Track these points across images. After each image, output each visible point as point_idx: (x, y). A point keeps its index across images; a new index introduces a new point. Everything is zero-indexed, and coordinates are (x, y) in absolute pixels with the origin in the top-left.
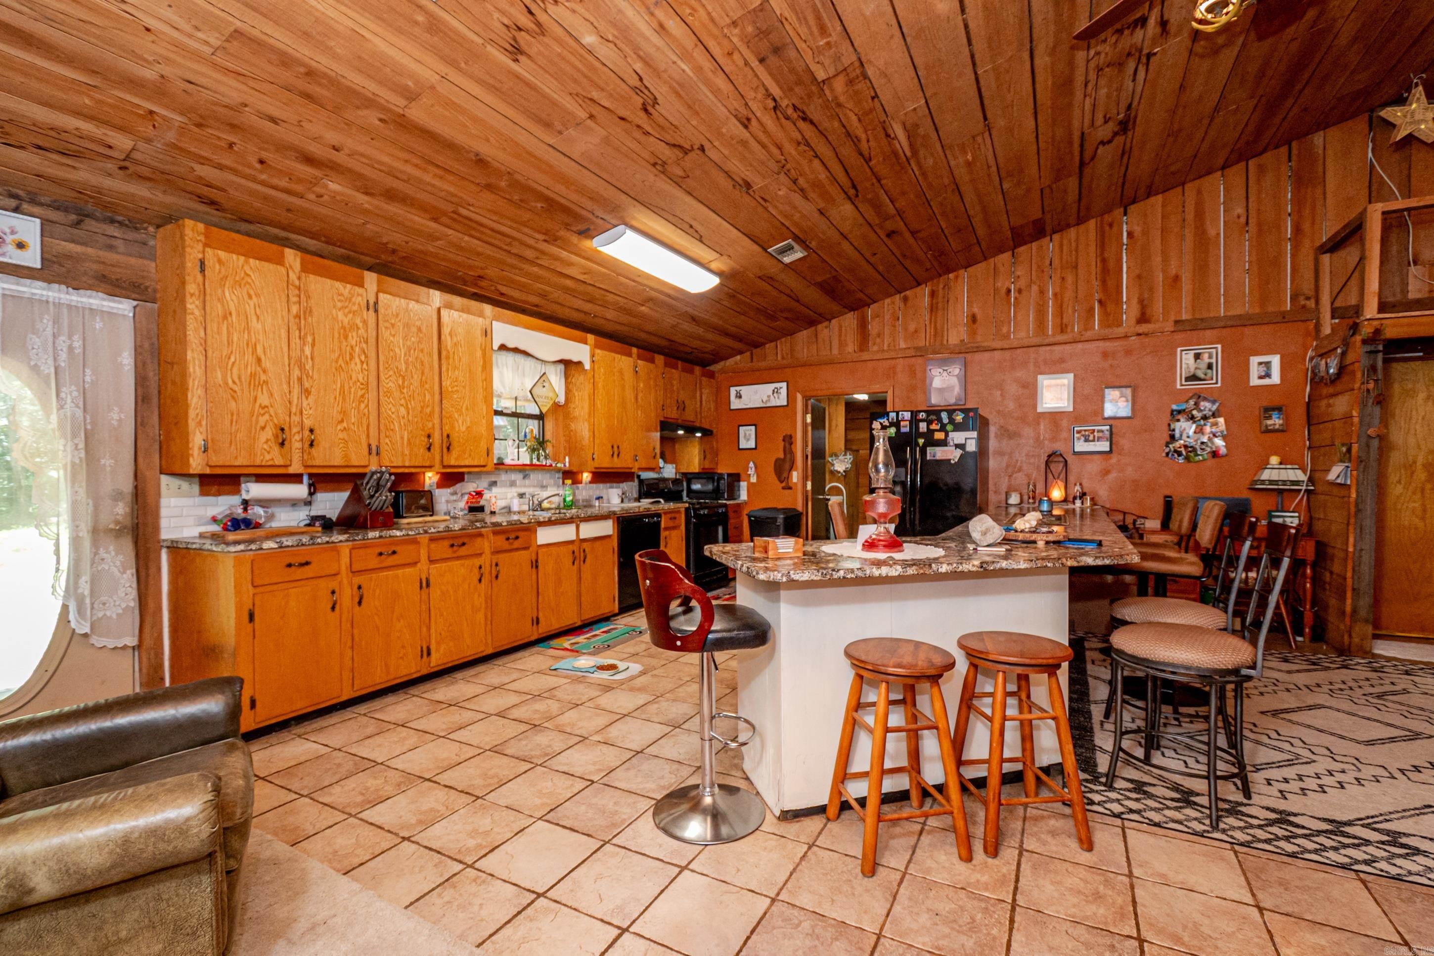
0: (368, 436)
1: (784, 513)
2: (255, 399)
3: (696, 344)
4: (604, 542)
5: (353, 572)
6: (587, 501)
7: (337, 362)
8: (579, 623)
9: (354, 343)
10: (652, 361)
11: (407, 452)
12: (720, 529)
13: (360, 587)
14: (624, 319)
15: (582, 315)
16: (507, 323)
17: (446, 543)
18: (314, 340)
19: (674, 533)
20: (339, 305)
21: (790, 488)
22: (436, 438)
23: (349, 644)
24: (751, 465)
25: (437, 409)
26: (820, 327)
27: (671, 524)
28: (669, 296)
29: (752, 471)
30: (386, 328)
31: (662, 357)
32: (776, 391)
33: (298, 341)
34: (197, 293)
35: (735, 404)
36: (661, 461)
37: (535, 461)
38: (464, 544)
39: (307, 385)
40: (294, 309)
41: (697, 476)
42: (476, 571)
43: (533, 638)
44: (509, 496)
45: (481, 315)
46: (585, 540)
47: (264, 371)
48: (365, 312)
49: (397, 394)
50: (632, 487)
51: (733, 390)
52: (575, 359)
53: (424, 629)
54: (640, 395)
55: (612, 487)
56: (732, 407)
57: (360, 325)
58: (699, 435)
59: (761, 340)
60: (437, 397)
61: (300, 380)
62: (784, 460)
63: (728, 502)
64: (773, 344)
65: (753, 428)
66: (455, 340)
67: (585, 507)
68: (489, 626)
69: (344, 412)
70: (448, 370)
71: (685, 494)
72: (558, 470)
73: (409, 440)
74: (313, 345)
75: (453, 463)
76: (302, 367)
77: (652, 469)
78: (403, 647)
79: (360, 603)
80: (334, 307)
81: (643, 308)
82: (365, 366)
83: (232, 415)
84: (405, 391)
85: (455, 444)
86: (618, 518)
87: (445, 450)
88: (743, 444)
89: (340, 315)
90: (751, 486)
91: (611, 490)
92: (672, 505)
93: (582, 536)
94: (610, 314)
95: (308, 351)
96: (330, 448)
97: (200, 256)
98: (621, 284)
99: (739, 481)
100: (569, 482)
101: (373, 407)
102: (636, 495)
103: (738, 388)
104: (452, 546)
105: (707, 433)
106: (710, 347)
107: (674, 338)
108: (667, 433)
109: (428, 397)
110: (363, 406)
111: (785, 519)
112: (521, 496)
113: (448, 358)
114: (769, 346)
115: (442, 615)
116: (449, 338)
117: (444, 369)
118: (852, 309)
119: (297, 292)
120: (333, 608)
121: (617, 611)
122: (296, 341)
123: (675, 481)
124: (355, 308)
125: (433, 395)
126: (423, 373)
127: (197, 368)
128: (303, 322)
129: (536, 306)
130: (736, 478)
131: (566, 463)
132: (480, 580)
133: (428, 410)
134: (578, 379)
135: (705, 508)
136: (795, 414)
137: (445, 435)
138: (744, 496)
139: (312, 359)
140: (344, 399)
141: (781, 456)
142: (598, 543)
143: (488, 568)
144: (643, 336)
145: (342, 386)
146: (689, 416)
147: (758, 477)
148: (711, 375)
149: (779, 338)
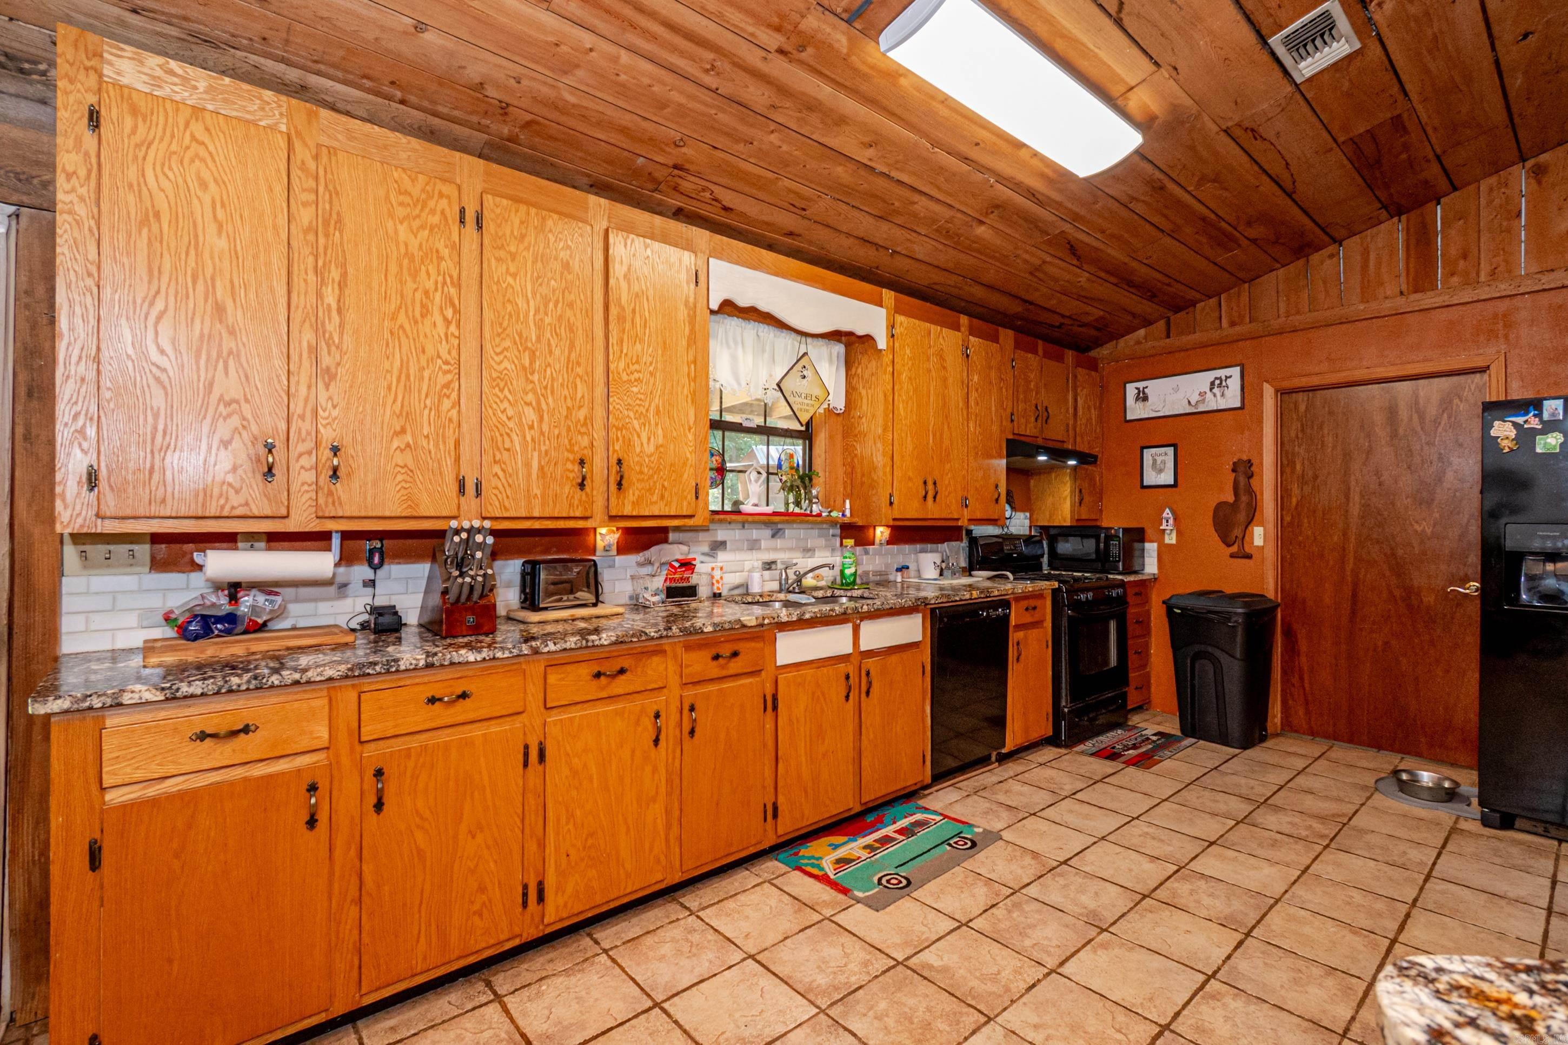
0: (457, 459)
1: (1246, 605)
2: (210, 385)
3: (1071, 307)
4: (906, 655)
5: (361, 742)
6: (880, 573)
7: (394, 318)
8: (858, 809)
9: (430, 285)
10: (995, 339)
11: (537, 491)
12: (1113, 625)
13: (379, 773)
14: (947, 257)
15: (872, 252)
16: (737, 263)
17: (585, 671)
18: (344, 275)
19: (1034, 633)
20: (401, 212)
21: (1249, 557)
22: (599, 466)
23: (353, 892)
24: (1167, 513)
25: (600, 412)
26: (1315, 258)
27: (1028, 618)
28: (1031, 194)
29: (1168, 525)
30: (499, 260)
31: (1010, 333)
32: (1218, 384)
33: (311, 277)
34: (82, 173)
35: (1135, 411)
36: (1007, 507)
37: (792, 508)
38: (622, 671)
39: (326, 360)
40: (305, 216)
41: (1066, 532)
42: (647, 722)
43: (766, 845)
44: (748, 565)
45: (688, 246)
46: (870, 653)
47: (232, 332)
48: (455, 228)
49: (519, 384)
50: (958, 552)
51: (1131, 389)
52: (860, 332)
53: (532, 847)
54: (974, 395)
55: (923, 551)
56: (1130, 417)
57: (445, 252)
58: (1072, 462)
59: (1192, 294)
60: (600, 390)
61: (314, 351)
62: (1234, 506)
63: (1127, 579)
64: (1213, 301)
65: (1170, 451)
66: (636, 288)
67: (878, 584)
68: (675, 830)
69: (407, 415)
70: (621, 341)
71: (1045, 560)
72: (833, 523)
73: (541, 468)
74: (342, 285)
75: (628, 511)
76: (319, 329)
77: (993, 522)
78: (482, 889)
79: (379, 806)
80: (391, 215)
81: (981, 230)
82: (453, 328)
83: (156, 416)
84: (536, 377)
85: (631, 476)
86: (933, 610)
87: (613, 487)
88: (1151, 478)
89: (402, 229)
90: (1164, 551)
91: (923, 556)
92: (1027, 586)
93: (863, 647)
94: (922, 248)
95: (330, 298)
96: (375, 483)
97: (92, 99)
98: (941, 169)
99: (1142, 540)
100: (850, 542)
101: (469, 407)
102: (963, 563)
103: (1141, 385)
104: (598, 675)
105: (1086, 459)
106: (1096, 313)
107: (1035, 297)
108: (1019, 461)
109: (581, 389)
110: (447, 404)
111: (1247, 616)
112: (769, 565)
113: (621, 319)
114: (1205, 308)
115: (570, 816)
116: (624, 285)
117: (613, 340)
118: (1397, 211)
119: (312, 183)
120: (312, 822)
121: (928, 780)
122: (305, 279)
123: (1028, 540)
124: (436, 219)
125: (592, 389)
126: (572, 346)
127: (78, 321)
128: (322, 241)
129: (790, 234)
130: (1137, 535)
131: (846, 511)
132: (656, 741)
133: (582, 414)
134: (868, 366)
135: (1086, 590)
136: (1260, 421)
137: (613, 461)
138: (1151, 567)
139: (339, 311)
140: (408, 389)
141: (1231, 498)
142: (894, 658)
143: (674, 717)
144: (978, 292)
145: (404, 365)
146: (1056, 432)
147: (1179, 534)
148: (1093, 365)
149: (1227, 290)
